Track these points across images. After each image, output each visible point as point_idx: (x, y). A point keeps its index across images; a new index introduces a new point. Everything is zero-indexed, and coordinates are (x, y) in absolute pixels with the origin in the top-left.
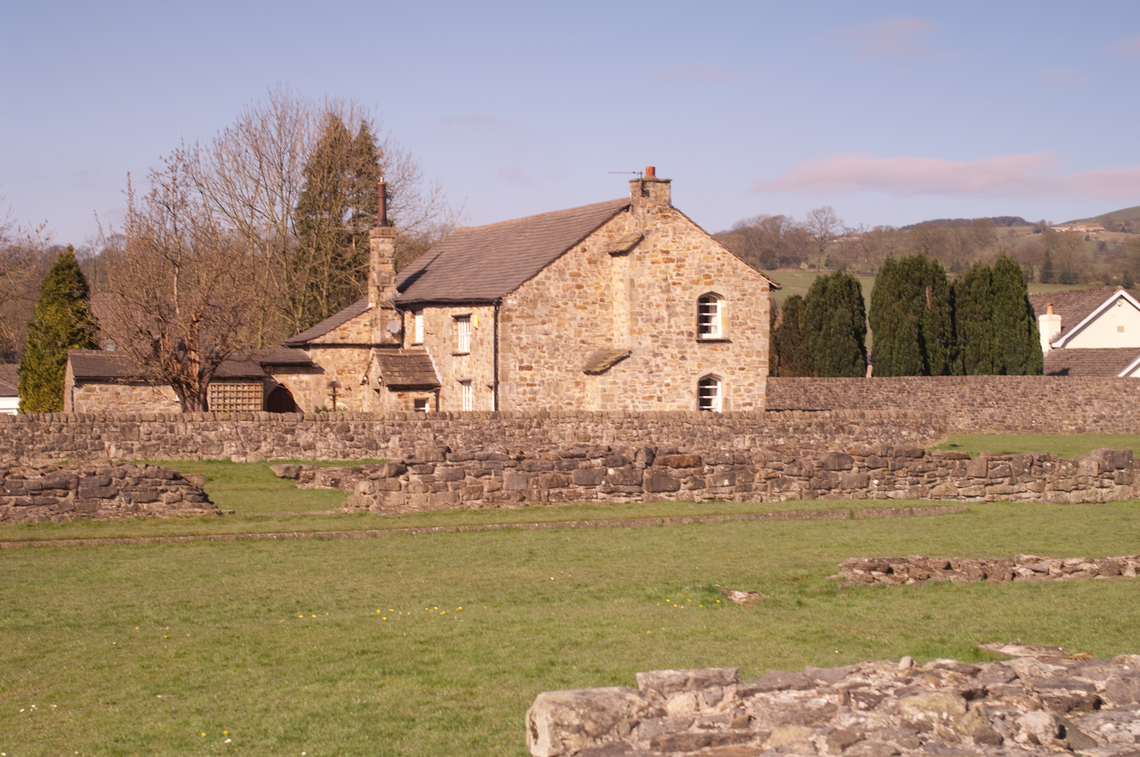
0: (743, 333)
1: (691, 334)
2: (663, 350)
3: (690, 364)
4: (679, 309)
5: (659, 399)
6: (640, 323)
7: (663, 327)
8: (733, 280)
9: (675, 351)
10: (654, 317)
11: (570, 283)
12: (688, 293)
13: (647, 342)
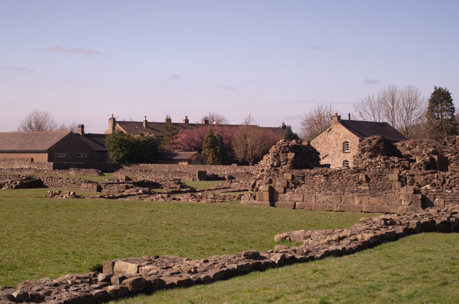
0: (353, 150)
1: (341, 151)
2: (335, 154)
3: (341, 157)
4: (339, 145)
5: (334, 165)
6: (331, 148)
7: (335, 149)
8: (351, 138)
9: (338, 154)
10: (334, 147)
11: (323, 139)
12: (341, 141)
13: (332, 152)
